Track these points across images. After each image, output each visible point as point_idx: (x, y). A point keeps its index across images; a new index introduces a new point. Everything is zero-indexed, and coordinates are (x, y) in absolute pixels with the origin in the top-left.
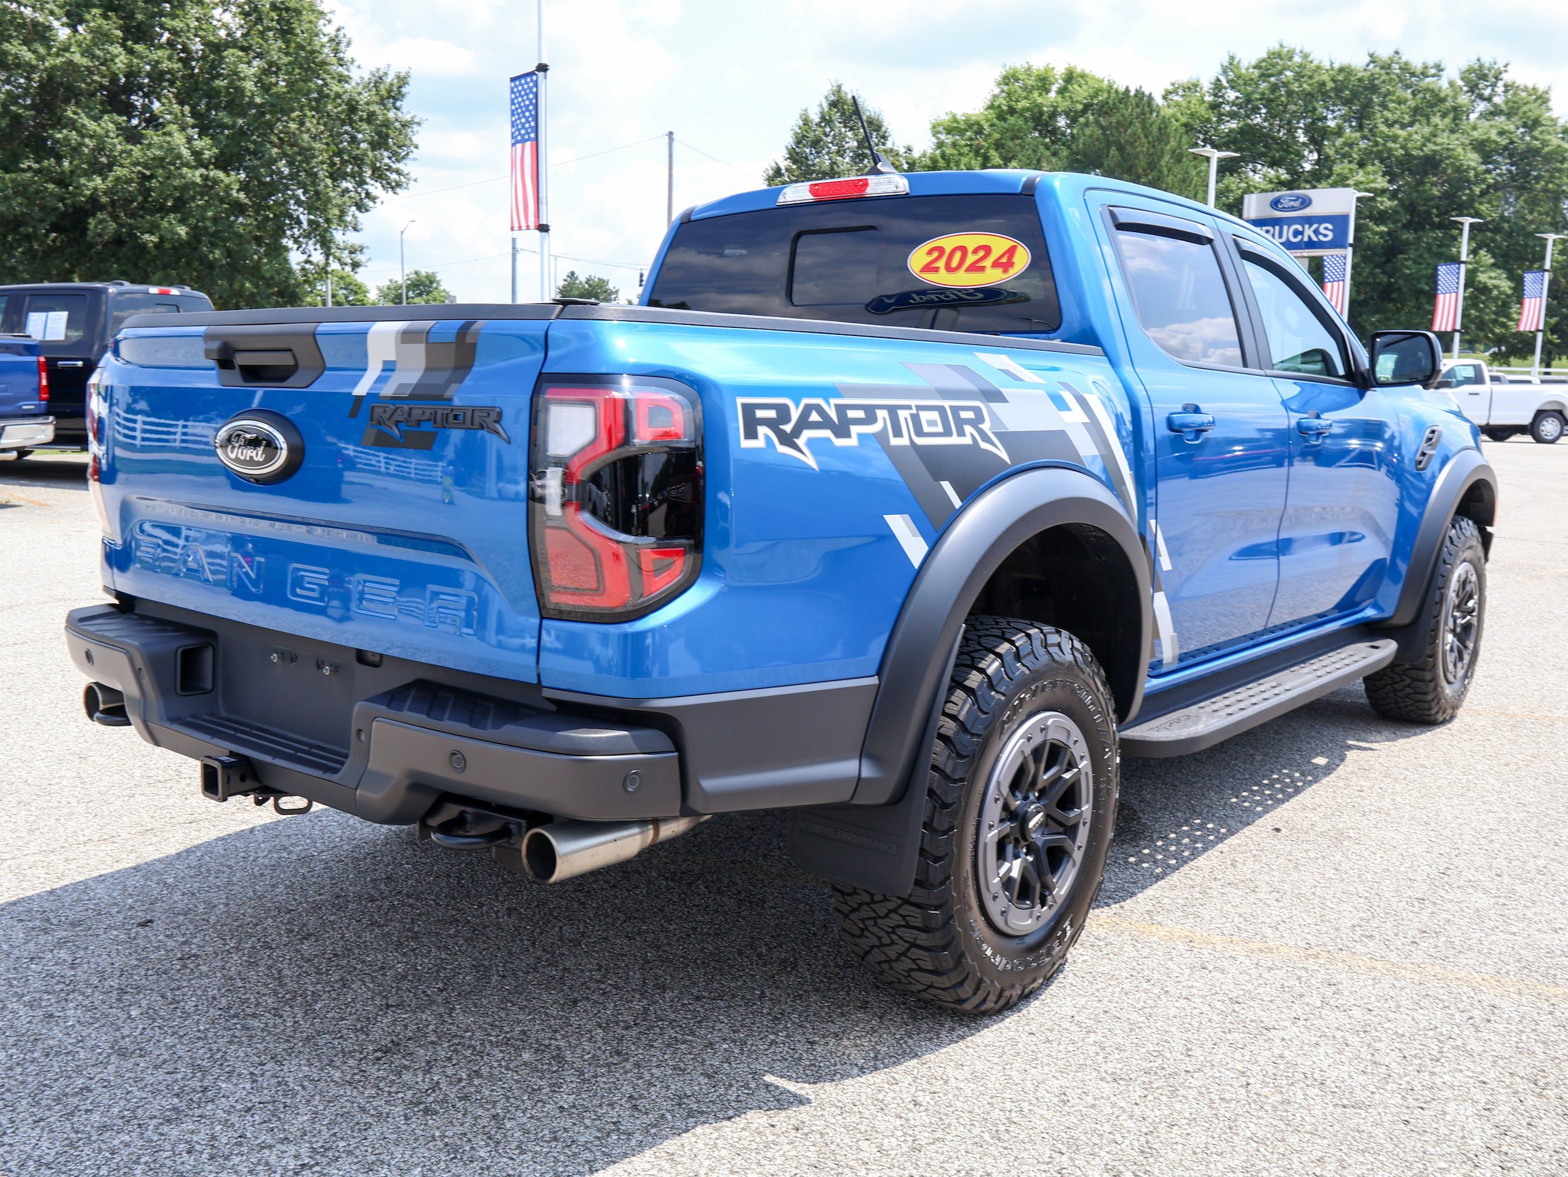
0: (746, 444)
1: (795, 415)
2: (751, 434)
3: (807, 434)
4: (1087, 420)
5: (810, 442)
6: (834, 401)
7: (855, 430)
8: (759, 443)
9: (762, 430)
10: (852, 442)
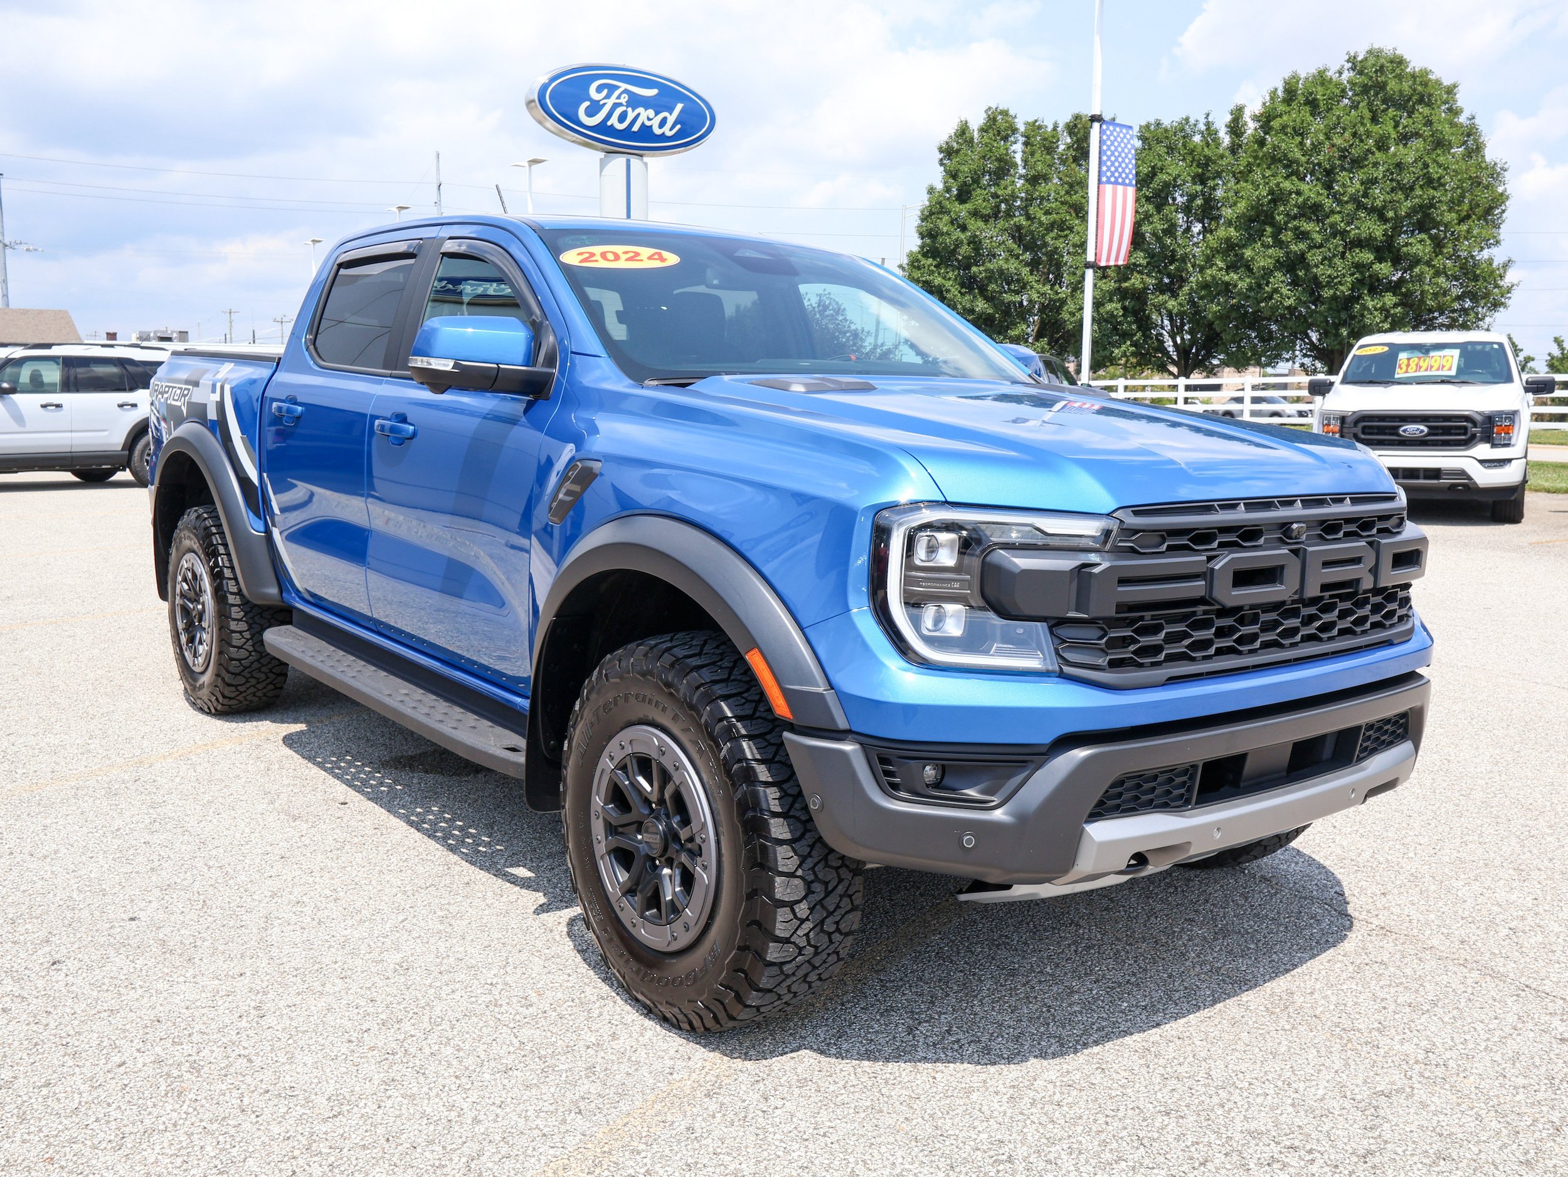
4: (219, 399)
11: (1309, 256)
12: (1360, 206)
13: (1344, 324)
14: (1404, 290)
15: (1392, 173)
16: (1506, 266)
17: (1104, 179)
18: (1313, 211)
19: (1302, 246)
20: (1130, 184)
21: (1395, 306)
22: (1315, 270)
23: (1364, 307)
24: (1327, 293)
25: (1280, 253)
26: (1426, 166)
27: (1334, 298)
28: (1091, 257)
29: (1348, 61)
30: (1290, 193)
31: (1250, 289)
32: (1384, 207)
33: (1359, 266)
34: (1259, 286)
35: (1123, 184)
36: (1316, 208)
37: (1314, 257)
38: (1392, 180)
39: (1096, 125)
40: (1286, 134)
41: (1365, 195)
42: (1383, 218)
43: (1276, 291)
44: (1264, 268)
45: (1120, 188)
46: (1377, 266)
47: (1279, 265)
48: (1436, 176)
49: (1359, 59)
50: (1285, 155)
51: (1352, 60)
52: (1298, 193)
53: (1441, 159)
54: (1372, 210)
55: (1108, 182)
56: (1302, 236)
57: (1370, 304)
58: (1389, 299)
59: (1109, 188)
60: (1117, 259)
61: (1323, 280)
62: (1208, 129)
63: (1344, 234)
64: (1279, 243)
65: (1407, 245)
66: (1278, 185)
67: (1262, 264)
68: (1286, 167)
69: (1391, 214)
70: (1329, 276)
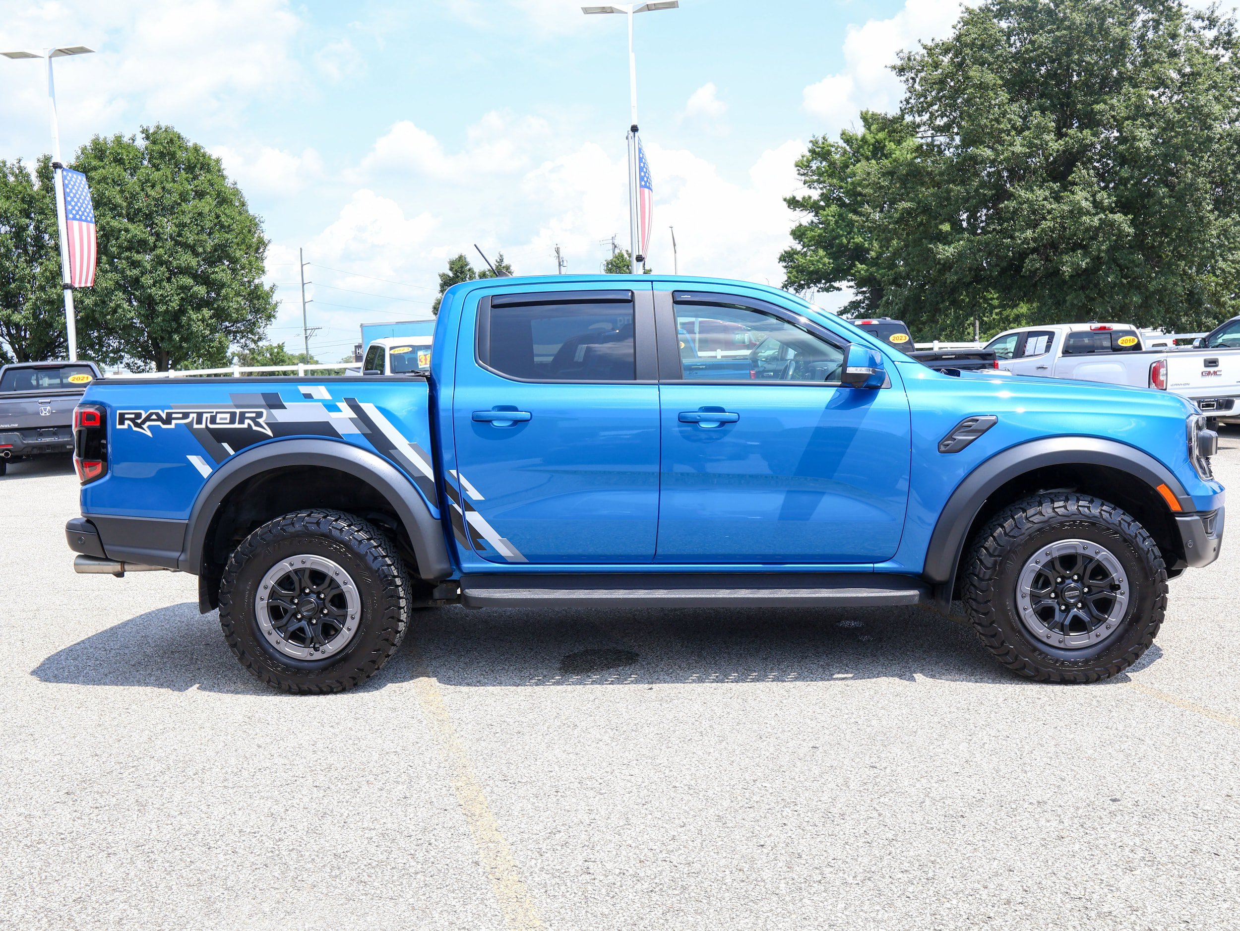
0: (118, 427)
1: (144, 416)
2: (122, 422)
3: (148, 423)
4: (354, 416)
5: (149, 427)
6: (166, 411)
7: (174, 422)
8: (125, 427)
9: (127, 422)
10: (172, 426)
11: (143, 279)
12: (177, 243)
13: (176, 331)
14: (215, 306)
15: (196, 220)
16: (272, 289)
17: (71, 216)
18: (141, 245)
19: (136, 272)
20: (91, 221)
21: (211, 318)
22: (149, 291)
23: (190, 319)
24: (161, 308)
25: (117, 276)
26: (218, 217)
27: (167, 311)
28: (67, 280)
29: (143, 132)
30: (120, 231)
31: (96, 305)
32: (195, 245)
33: (184, 288)
34: (104, 302)
35: (86, 221)
36: (143, 243)
37: (147, 280)
38: (197, 225)
39: (59, 171)
40: (108, 184)
41: (180, 235)
42: (196, 254)
43: (118, 306)
44: (106, 288)
45: (84, 224)
46: (196, 288)
47: (118, 286)
48: (226, 224)
49: (151, 131)
50: (110, 201)
51: (145, 131)
52: (127, 231)
53: (227, 211)
54: (186, 246)
55: (74, 218)
56: (134, 264)
57: (194, 317)
58: (207, 313)
59: (76, 224)
60: (86, 282)
61: (158, 298)
62: (21, 172)
63: (167, 263)
64: (115, 269)
65: (213, 273)
66: (108, 223)
67: (104, 285)
68: (111, 210)
69: (201, 250)
70: (162, 295)
